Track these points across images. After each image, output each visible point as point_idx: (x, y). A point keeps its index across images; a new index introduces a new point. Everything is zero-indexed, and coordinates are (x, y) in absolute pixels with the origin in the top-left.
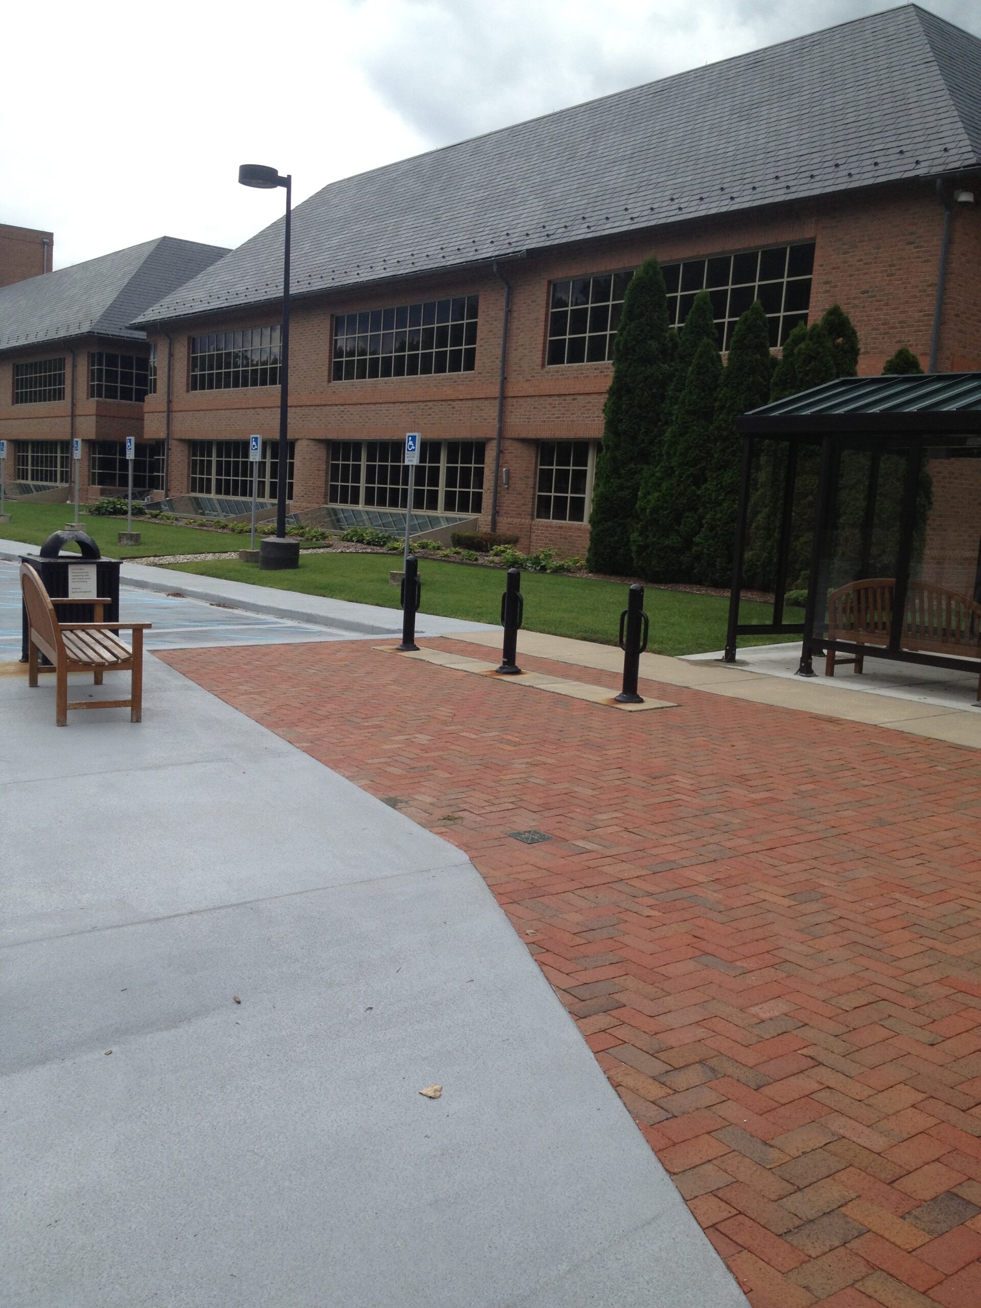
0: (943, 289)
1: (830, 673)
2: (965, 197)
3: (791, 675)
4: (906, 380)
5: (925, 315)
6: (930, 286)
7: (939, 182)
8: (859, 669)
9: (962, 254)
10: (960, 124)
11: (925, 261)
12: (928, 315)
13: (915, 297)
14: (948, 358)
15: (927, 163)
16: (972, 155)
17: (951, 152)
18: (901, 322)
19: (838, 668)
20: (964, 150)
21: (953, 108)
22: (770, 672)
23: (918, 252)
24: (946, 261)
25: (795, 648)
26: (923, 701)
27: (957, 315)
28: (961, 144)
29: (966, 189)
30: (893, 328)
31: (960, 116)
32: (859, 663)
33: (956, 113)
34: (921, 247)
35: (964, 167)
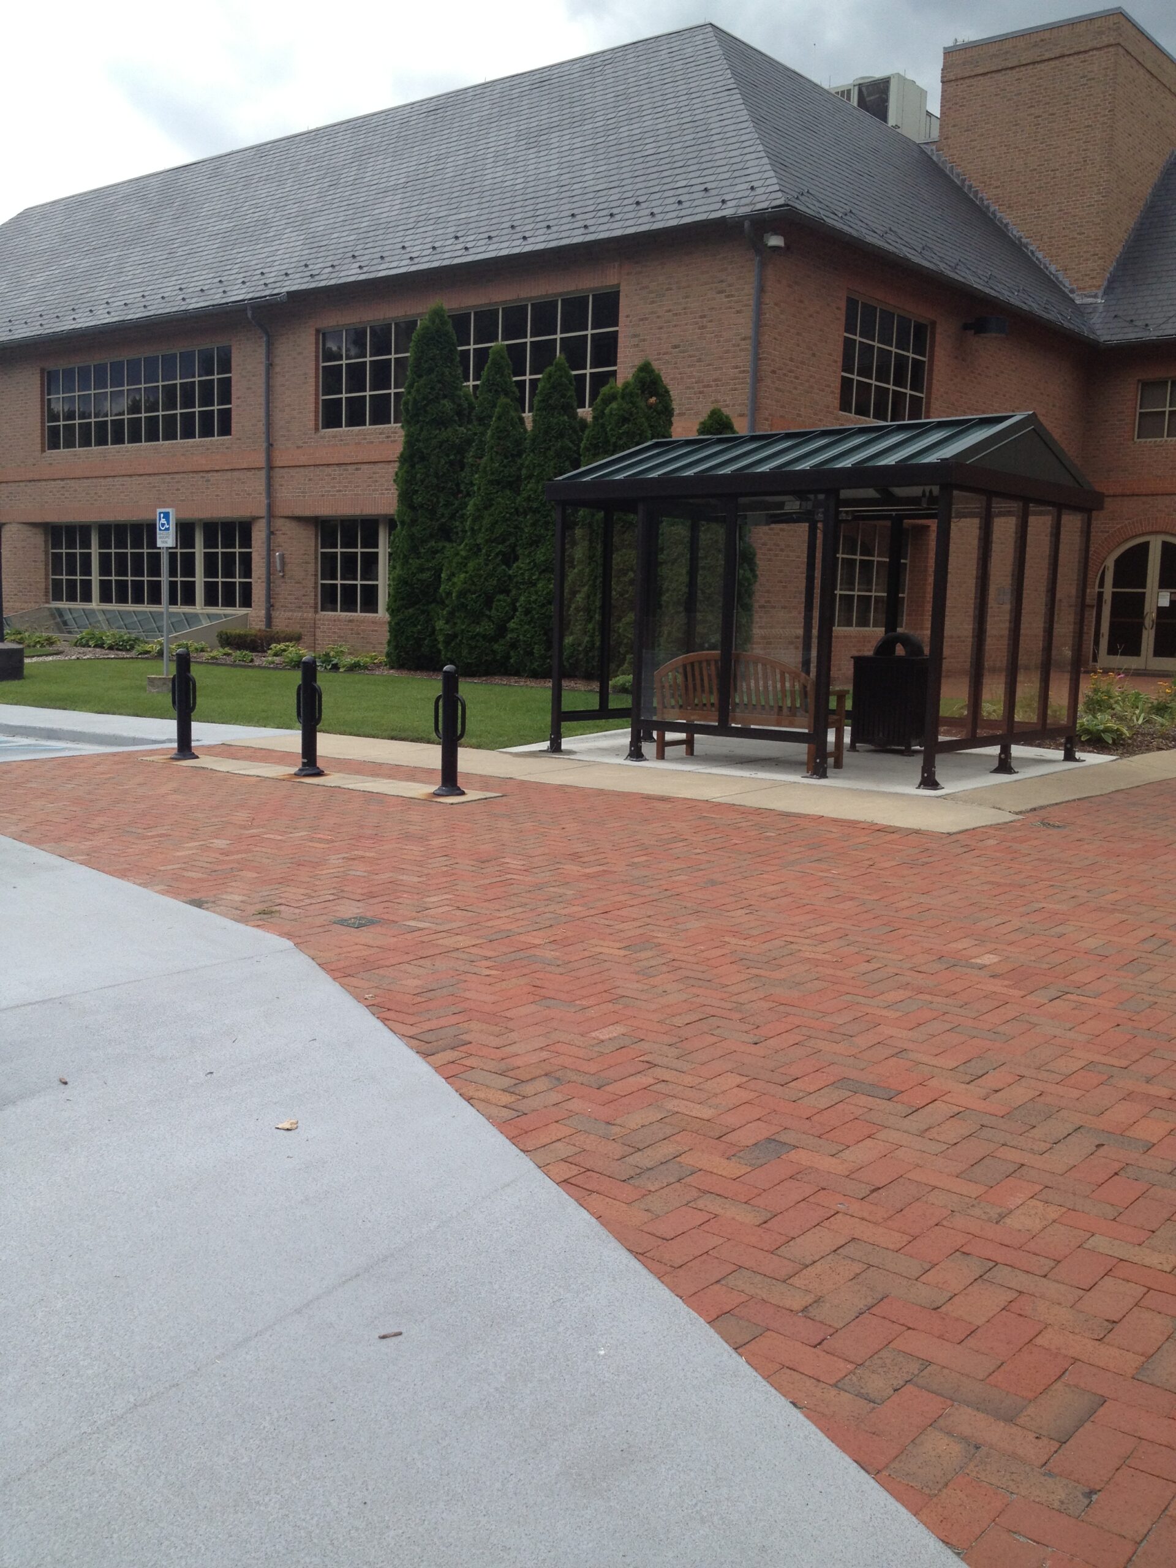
0: (758, 344)
1: (661, 756)
2: (775, 241)
3: (621, 761)
4: (720, 441)
5: (740, 372)
6: (744, 339)
7: (747, 224)
8: (690, 751)
9: (776, 304)
10: (766, 160)
11: (738, 312)
12: (744, 371)
13: (727, 352)
14: (767, 419)
15: (733, 203)
16: (779, 194)
17: (759, 191)
18: (715, 380)
19: (668, 750)
20: (770, 189)
21: (758, 142)
22: (599, 759)
23: (729, 302)
24: (759, 312)
25: (624, 734)
26: (753, 776)
27: (774, 372)
28: (769, 182)
29: (776, 232)
30: (708, 386)
31: (766, 152)
32: (689, 743)
33: (761, 148)
34: (732, 296)
35: (772, 208)
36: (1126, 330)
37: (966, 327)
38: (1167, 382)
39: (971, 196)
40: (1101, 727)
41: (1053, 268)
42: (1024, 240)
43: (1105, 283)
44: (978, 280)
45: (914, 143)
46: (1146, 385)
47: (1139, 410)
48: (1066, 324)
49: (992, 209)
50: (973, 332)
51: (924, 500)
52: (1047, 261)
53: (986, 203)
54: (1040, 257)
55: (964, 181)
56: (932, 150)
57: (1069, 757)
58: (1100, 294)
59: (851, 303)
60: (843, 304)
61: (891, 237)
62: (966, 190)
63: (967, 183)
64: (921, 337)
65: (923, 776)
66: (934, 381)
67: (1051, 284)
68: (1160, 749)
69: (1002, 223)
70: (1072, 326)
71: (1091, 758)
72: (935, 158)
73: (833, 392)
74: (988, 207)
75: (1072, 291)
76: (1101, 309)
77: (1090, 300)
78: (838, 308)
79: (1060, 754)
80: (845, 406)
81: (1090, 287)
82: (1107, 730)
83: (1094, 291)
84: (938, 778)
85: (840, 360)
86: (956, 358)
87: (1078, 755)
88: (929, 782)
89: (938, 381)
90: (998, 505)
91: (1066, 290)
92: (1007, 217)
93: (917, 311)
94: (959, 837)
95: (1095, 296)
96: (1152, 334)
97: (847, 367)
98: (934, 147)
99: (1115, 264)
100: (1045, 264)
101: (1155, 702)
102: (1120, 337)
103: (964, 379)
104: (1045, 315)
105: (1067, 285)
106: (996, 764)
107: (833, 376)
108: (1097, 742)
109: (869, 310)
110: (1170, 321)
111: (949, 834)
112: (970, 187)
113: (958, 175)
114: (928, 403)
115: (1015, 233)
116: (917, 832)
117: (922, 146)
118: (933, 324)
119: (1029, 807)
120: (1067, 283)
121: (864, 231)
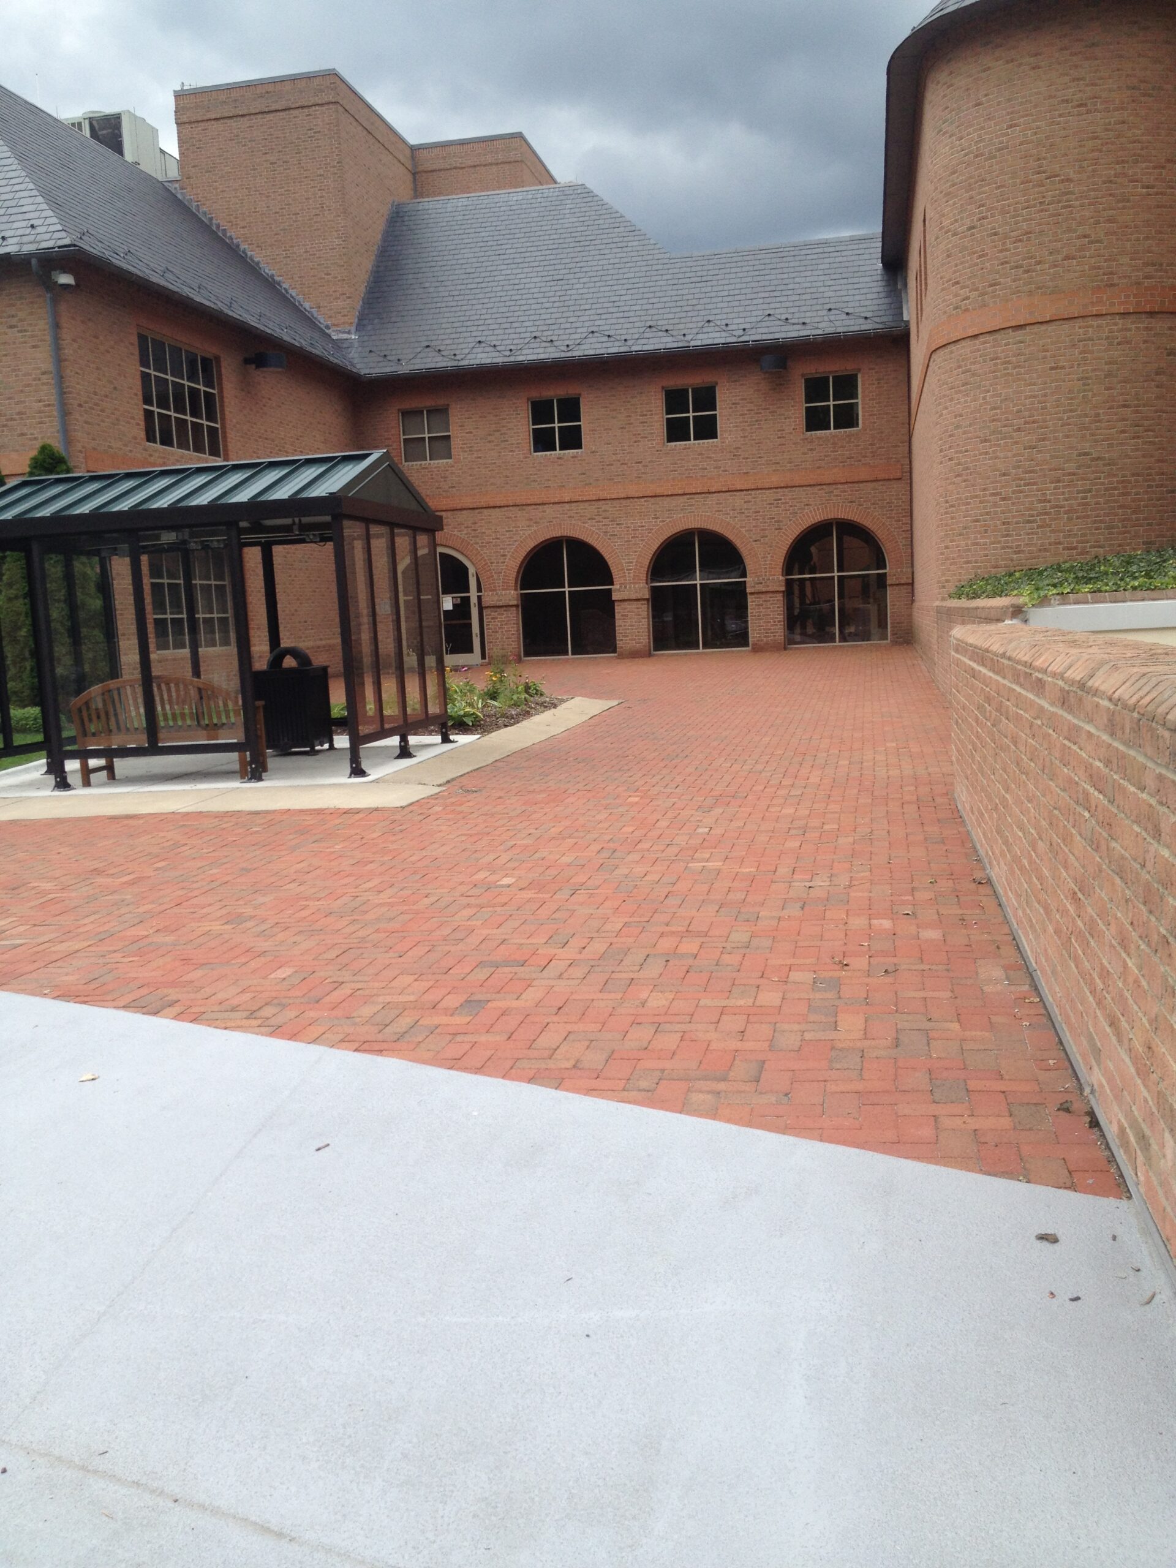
0: (60, 378)
1: (87, 783)
2: (66, 279)
3: (48, 793)
5: (45, 406)
6: (44, 373)
7: (34, 261)
8: (112, 776)
9: (74, 340)
10: (40, 199)
11: (34, 347)
12: (49, 405)
13: (28, 385)
14: (81, 452)
15: (15, 240)
16: (63, 234)
17: (39, 230)
18: (19, 413)
19: (93, 777)
20: (52, 228)
21: (27, 179)
22: (24, 794)
23: (23, 336)
24: (57, 348)
25: (36, 768)
26: (195, 788)
27: (80, 405)
28: (48, 221)
29: (65, 270)
30: (12, 419)
31: (38, 191)
32: (110, 768)
33: (31, 186)
34: (25, 331)
35: (59, 247)
36: (381, 364)
37: (247, 361)
38: (422, 412)
39: (220, 234)
40: (462, 713)
41: (307, 305)
42: (277, 278)
43: (356, 320)
44: (252, 318)
45: (158, 181)
46: (406, 414)
47: (402, 437)
48: (332, 359)
49: (242, 247)
50: (253, 366)
52: (300, 298)
53: (235, 241)
54: (294, 294)
55: (211, 219)
56: (176, 188)
57: (446, 740)
58: (353, 329)
59: (142, 339)
60: (135, 339)
61: (168, 275)
62: (214, 228)
63: (214, 221)
64: (208, 369)
65: (351, 767)
66: (227, 413)
67: (309, 321)
68: (506, 726)
69: (253, 261)
70: (335, 361)
71: (462, 739)
72: (179, 196)
73: (138, 424)
74: (238, 246)
75: (328, 327)
76: (356, 344)
77: (345, 336)
78: (132, 344)
79: (438, 739)
80: (150, 437)
81: (344, 323)
82: (466, 715)
83: (347, 328)
84: (364, 766)
85: (140, 393)
86: (243, 390)
87: (452, 737)
88: (358, 771)
89: (230, 412)
91: (322, 326)
92: (257, 256)
93: (204, 348)
94: (411, 808)
95: (349, 332)
96: (404, 369)
97: (147, 400)
98: (177, 186)
99: (361, 302)
100: (299, 302)
101: (486, 690)
102: (377, 370)
103: (251, 410)
104: (314, 351)
105: (322, 321)
106: (398, 751)
107: (137, 409)
108: (462, 727)
109: (159, 345)
110: (420, 356)
111: (403, 808)
112: (218, 226)
113: (205, 213)
114: (224, 433)
115: (267, 271)
116: (376, 809)
117: (165, 184)
118: (218, 359)
119: (444, 780)
120: (322, 320)
121: (146, 271)
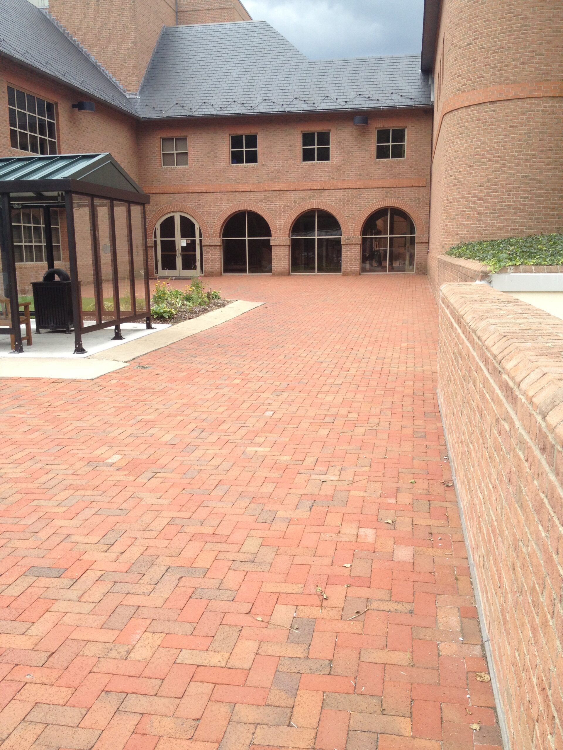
36: (151, 112)
37: (74, 106)
38: (173, 139)
39: (69, 39)
40: (162, 311)
41: (114, 79)
42: (98, 64)
43: (140, 88)
44: (77, 82)
45: (36, 7)
46: (164, 140)
47: (162, 152)
48: (123, 108)
49: (80, 46)
50: (77, 109)
51: (59, 198)
52: (111, 75)
53: (77, 43)
54: (107, 73)
55: (64, 30)
56: (46, 12)
57: (149, 327)
58: (138, 94)
59: (11, 91)
60: (6, 90)
61: (27, 55)
62: (66, 35)
63: (66, 32)
64: (51, 109)
65: (76, 347)
66: (61, 134)
67: (114, 87)
68: (190, 318)
69: (86, 54)
70: (126, 109)
71: (158, 326)
72: (48, 17)
73: (6, 137)
74: (78, 45)
75: (124, 91)
76: (139, 101)
77: (134, 96)
78: (3, 92)
79: (144, 326)
80: (14, 145)
81: (133, 90)
82: (165, 312)
83: (135, 92)
84: (84, 347)
85: (8, 120)
86: (71, 122)
87: (153, 325)
88: (80, 349)
89: (63, 133)
90: (97, 201)
91: (121, 91)
92: (88, 51)
93: (48, 97)
94: (97, 380)
95: (136, 95)
96: (164, 115)
97: (13, 124)
98: (47, 11)
99: (143, 79)
100: (110, 77)
101: (185, 295)
102: (149, 115)
103: (76, 133)
104: (113, 103)
105: (121, 88)
106: (113, 335)
107: (6, 128)
108: (161, 318)
109: (21, 94)
110: (172, 109)
111: (92, 380)
112: (68, 34)
113: (61, 27)
114: (59, 145)
115: (93, 60)
116: (74, 380)
117: (41, 10)
118: (56, 104)
119: (131, 358)
121: (12, 51)
